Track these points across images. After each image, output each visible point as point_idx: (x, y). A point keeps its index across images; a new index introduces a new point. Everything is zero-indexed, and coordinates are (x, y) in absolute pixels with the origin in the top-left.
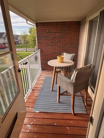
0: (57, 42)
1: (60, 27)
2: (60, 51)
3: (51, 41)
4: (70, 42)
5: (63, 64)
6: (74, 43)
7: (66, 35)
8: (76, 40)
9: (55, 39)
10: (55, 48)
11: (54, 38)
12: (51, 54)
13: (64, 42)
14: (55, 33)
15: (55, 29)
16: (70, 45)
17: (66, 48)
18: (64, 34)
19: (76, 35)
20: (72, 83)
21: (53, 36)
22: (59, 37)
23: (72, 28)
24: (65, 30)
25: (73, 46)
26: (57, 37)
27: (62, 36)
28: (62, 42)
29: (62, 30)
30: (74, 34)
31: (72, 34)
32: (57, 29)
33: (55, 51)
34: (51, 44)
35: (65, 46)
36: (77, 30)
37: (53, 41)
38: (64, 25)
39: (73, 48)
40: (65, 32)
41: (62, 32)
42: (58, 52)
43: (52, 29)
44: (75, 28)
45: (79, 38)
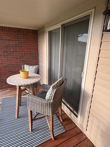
0: (12, 52)
1: (15, 34)
2: (17, 63)
3: (4, 50)
4: (29, 52)
5: (29, 80)
6: (32, 53)
7: (24, 44)
8: (35, 50)
9: (9, 48)
10: (10, 59)
11: (8, 46)
12: (5, 67)
13: (21, 52)
14: (9, 40)
15: (8, 36)
16: (29, 55)
17: (25, 59)
18: (21, 42)
19: (34, 45)
20: (50, 104)
21: (5, 44)
22: (14, 46)
23: (29, 37)
24: (22, 39)
25: (32, 57)
26: (12, 46)
27: (17, 44)
28: (19, 52)
29: (18, 38)
30: (32, 43)
31: (30, 43)
32: (11, 36)
33: (11, 63)
34: (4, 54)
35: (23, 57)
36: (34, 39)
37: (6, 50)
38: (19, 32)
39: (33, 58)
40: (21, 41)
41: (17, 40)
42: (14, 64)
43: (4, 36)
44: (32, 37)
45: (38, 48)
